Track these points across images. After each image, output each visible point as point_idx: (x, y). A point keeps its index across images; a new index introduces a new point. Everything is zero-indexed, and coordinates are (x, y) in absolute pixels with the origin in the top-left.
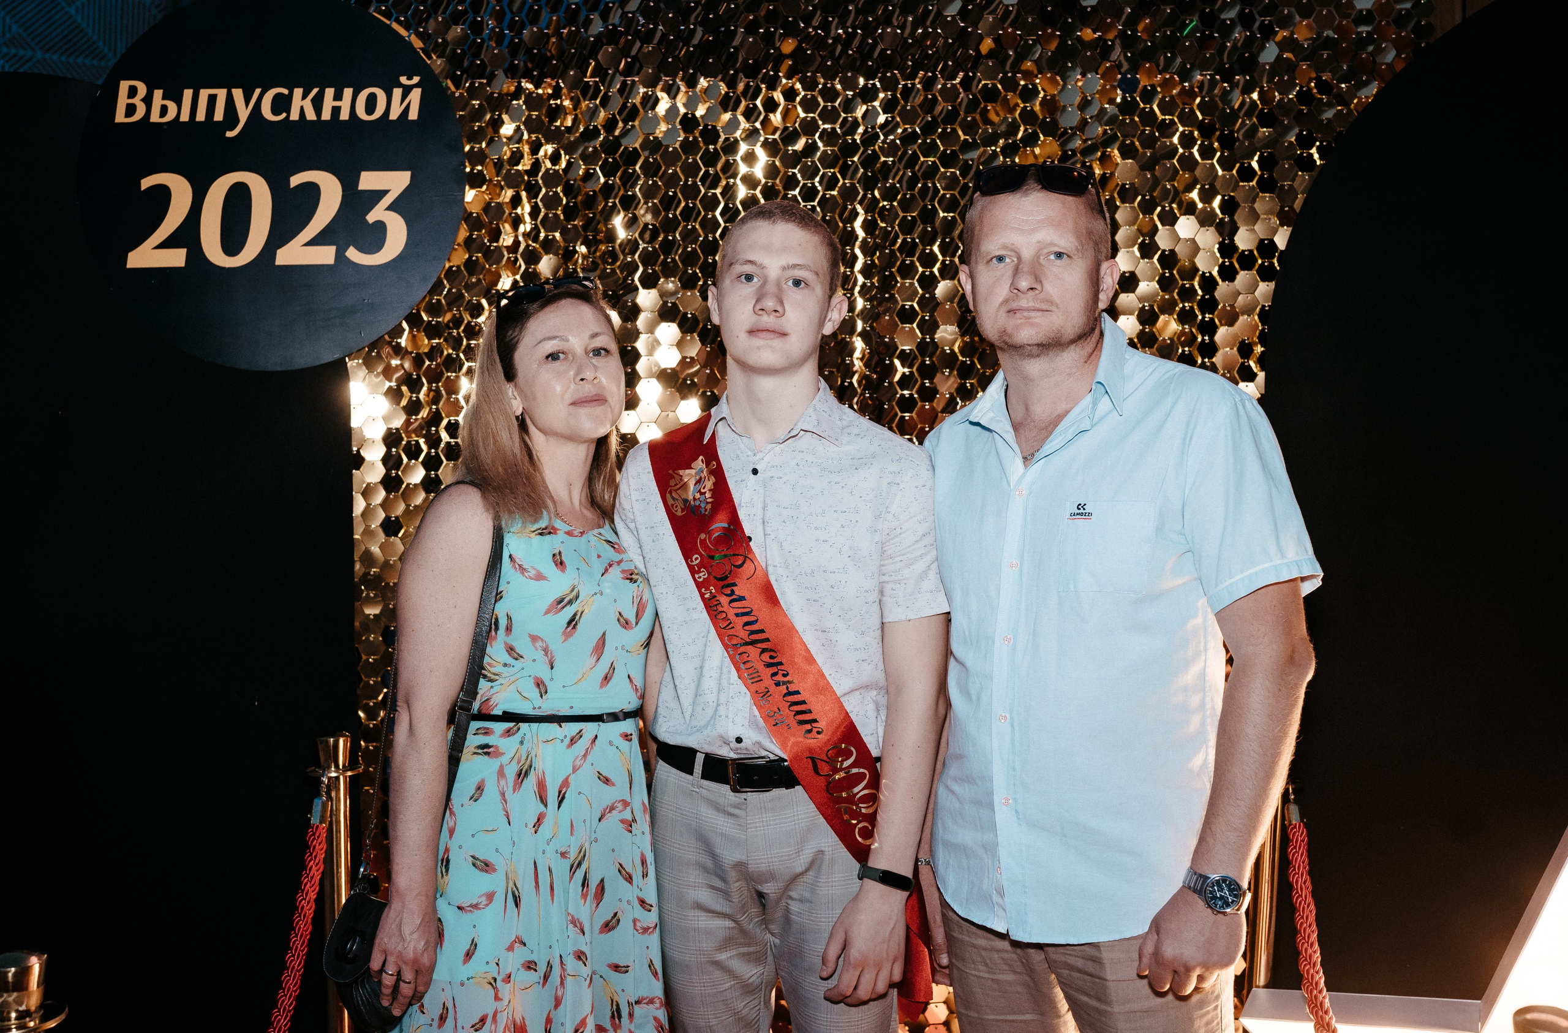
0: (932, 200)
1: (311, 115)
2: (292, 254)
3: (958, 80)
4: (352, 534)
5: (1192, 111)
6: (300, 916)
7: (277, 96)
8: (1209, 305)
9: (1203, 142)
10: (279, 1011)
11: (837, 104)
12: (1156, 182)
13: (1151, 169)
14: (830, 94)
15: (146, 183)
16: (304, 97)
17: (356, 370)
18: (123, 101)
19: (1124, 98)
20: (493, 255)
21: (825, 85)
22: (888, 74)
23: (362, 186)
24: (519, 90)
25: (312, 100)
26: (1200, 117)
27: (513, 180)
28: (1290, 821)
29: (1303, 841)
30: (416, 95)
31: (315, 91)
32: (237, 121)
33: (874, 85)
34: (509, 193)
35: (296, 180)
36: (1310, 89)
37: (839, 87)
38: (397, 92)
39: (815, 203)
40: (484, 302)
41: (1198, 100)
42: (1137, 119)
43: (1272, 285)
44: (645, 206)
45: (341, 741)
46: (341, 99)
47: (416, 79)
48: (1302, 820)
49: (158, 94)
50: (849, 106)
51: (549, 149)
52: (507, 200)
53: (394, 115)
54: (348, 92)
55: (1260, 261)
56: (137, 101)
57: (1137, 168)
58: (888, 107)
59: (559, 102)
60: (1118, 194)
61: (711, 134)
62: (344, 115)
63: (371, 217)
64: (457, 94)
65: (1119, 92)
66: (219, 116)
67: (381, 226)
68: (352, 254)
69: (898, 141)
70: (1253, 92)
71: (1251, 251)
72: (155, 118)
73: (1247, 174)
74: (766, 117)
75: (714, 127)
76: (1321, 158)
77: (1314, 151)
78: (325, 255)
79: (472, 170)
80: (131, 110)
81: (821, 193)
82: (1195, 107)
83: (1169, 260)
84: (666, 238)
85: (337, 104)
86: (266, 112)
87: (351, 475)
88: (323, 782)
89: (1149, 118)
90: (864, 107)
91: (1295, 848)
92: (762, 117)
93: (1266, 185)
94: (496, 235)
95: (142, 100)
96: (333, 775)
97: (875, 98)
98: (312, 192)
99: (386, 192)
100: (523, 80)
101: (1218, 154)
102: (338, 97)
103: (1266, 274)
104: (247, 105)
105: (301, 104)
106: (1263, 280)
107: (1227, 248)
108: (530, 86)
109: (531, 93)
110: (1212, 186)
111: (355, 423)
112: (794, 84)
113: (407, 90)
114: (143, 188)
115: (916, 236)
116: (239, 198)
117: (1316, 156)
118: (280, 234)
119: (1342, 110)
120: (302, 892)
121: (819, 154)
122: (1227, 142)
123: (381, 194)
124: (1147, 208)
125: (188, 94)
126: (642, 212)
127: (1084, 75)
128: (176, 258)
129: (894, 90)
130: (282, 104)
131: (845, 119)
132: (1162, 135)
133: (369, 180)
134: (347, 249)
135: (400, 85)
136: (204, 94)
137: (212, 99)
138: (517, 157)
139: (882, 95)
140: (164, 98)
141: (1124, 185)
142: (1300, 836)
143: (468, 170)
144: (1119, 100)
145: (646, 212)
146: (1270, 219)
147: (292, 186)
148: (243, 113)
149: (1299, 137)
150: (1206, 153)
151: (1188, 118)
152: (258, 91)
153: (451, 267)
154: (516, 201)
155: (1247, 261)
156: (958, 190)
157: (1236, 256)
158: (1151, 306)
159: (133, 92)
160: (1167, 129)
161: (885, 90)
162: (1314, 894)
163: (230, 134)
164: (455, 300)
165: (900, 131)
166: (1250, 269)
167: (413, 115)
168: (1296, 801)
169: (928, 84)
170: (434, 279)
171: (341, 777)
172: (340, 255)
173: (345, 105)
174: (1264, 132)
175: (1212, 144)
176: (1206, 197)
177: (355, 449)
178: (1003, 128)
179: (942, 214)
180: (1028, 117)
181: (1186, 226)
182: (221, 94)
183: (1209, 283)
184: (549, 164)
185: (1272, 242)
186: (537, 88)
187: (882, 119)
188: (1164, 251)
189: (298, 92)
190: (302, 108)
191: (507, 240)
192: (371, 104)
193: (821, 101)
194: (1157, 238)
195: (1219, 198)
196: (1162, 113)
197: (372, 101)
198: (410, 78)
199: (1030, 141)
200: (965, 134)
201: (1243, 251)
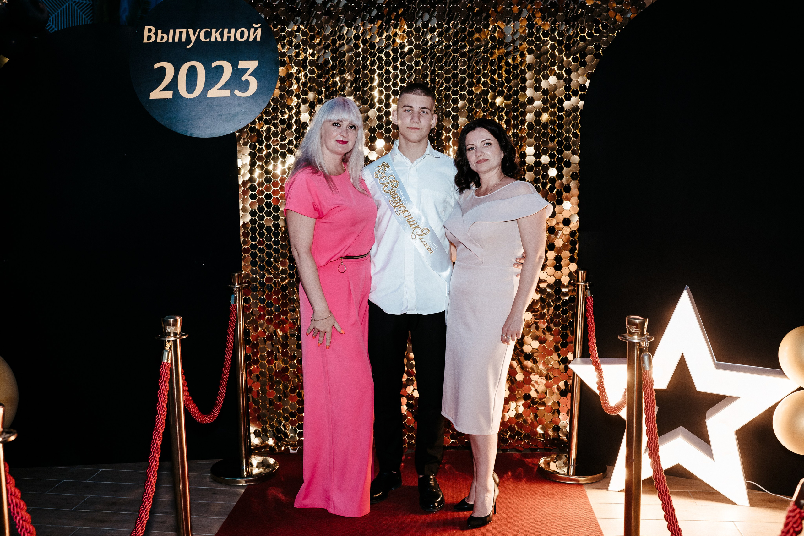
0: (457, 70)
1: (219, 39)
2: (213, 93)
3: (466, 25)
4: (238, 201)
5: (555, 36)
6: (229, 336)
7: (206, 32)
8: (561, 109)
9: (559, 48)
10: (225, 368)
11: (420, 34)
12: (541, 63)
13: (539, 58)
14: (417, 30)
15: (156, 66)
16: (216, 32)
18: (146, 34)
19: (529, 31)
20: (290, 93)
21: (416, 26)
22: (440, 22)
23: (239, 67)
24: (299, 29)
25: (219, 33)
26: (558, 38)
27: (297, 64)
28: (588, 296)
29: (592, 303)
30: (259, 31)
31: (221, 29)
32: (191, 42)
33: (434, 26)
34: (295, 69)
35: (214, 64)
36: (599, 27)
38: (252, 30)
39: (412, 72)
40: (287, 111)
41: (557, 32)
42: (534, 39)
43: (584, 101)
44: (348, 73)
46: (230, 33)
47: (259, 25)
48: (591, 296)
49: (160, 31)
50: (425, 34)
51: (310, 51)
52: (295, 71)
53: (251, 39)
54: (233, 30)
55: (580, 93)
56: (152, 34)
57: (534, 58)
58: (440, 35)
60: (527, 68)
61: (373, 46)
62: (232, 39)
63: (243, 79)
64: (275, 31)
65: (527, 29)
66: (184, 40)
67: (247, 82)
68: (237, 92)
69: (443, 48)
70: (578, 28)
71: (577, 89)
72: (159, 41)
73: (575, 59)
74: (394, 39)
75: (374, 43)
76: (603, 53)
77: (601, 51)
78: (226, 93)
79: (281, 60)
80: (149, 38)
81: (414, 68)
83: (545, 92)
84: (356, 85)
85: (229, 35)
86: (202, 38)
87: (237, 177)
88: (234, 290)
89: (538, 39)
90: (431, 35)
91: (589, 306)
92: (392, 39)
93: (582, 64)
94: (292, 84)
95: (154, 34)
96: (237, 287)
97: (435, 31)
98: (220, 68)
99: (249, 68)
100: (300, 25)
101: (565, 52)
102: (229, 32)
103: (582, 98)
104: (194, 36)
105: (215, 35)
106: (581, 100)
107: (567, 88)
108: (303, 27)
109: (303, 30)
110: (562, 65)
112: (404, 26)
113: (256, 29)
114: (155, 68)
115: (450, 84)
116: (192, 71)
117: (601, 53)
118: (208, 85)
120: (230, 328)
121: (414, 53)
122: (568, 48)
123: (247, 69)
124: (537, 73)
125: (171, 31)
126: (347, 75)
127: (514, 22)
128: (169, 95)
129: (442, 28)
130: (208, 35)
131: (424, 39)
132: (543, 45)
133: (242, 64)
134: (234, 90)
135: (253, 27)
136: (178, 31)
137: (181, 33)
138: (298, 55)
139: (437, 30)
140: (162, 33)
141: (529, 64)
142: (590, 301)
143: (280, 59)
144: (527, 32)
145: (349, 76)
146: (583, 77)
147: (213, 67)
148: (193, 39)
149: (595, 45)
150: (560, 52)
151: (554, 39)
152: (198, 30)
153: (274, 97)
154: (298, 72)
155: (575, 93)
156: (466, 66)
157: (571, 91)
158: (539, 110)
159: (150, 31)
160: (545, 42)
161: (439, 28)
162: (595, 320)
163: (188, 47)
164: (275, 109)
165: (444, 44)
166: (576, 96)
167: (258, 39)
168: (589, 289)
169: (455, 26)
170: (268, 102)
172: (232, 93)
173: (232, 35)
174: (582, 44)
175: (562, 48)
176: (560, 68)
177: (238, 168)
178: (484, 43)
180: (493, 38)
181: (553, 80)
182: (184, 31)
183: (561, 102)
184: (311, 58)
185: (584, 85)
187: (437, 39)
188: (544, 89)
189: (214, 30)
190: (216, 36)
191: (295, 86)
192: (242, 35)
193: (414, 32)
194: (541, 84)
195: (565, 69)
196: (544, 37)
197: (242, 33)
198: (257, 25)
199: (493, 47)
200: (469, 45)
201: (574, 89)
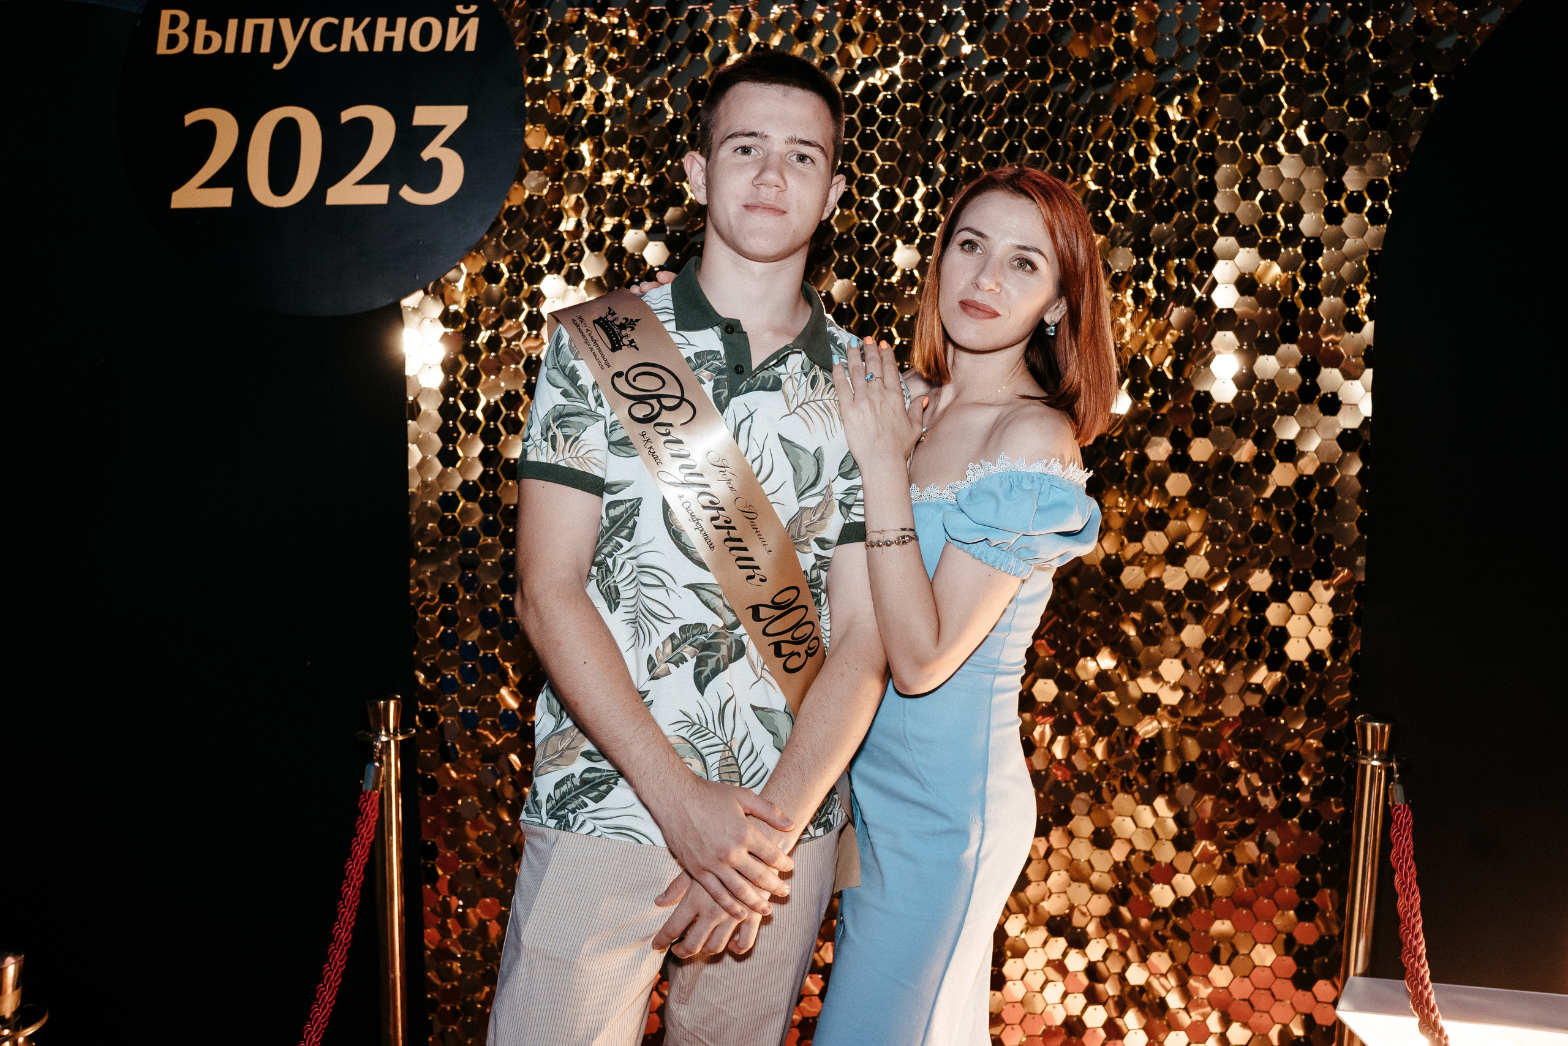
0: (1019, 136)
1: (362, 46)
2: (343, 194)
3: (1048, 8)
4: (408, 487)
5: (1300, 41)
7: (327, 28)
11: (918, 34)
12: (1259, 118)
13: (1253, 103)
14: (911, 23)
15: (190, 118)
16: (355, 27)
17: (411, 316)
18: (164, 31)
19: (1226, 27)
21: (905, 13)
23: (416, 122)
24: (582, 21)
25: (365, 31)
26: (1308, 48)
28: (1393, 802)
29: (1408, 823)
30: (473, 25)
31: (367, 20)
32: (285, 53)
33: (958, 13)
35: (346, 116)
36: (1428, 17)
37: (921, 15)
38: (454, 22)
40: (545, 244)
41: (1306, 30)
42: (1240, 50)
43: (1384, 227)
45: (392, 704)
46: (394, 29)
47: (473, 8)
49: (201, 24)
50: (929, 34)
51: (613, 81)
53: (450, 46)
54: (401, 22)
55: (1369, 203)
56: (179, 31)
57: (1239, 102)
58: (971, 36)
59: (624, 32)
62: (398, 46)
63: (426, 154)
64: (517, 24)
65: (1221, 20)
66: (266, 47)
67: (436, 165)
68: (407, 193)
69: (983, 73)
70: (1366, 20)
71: (1360, 192)
72: (198, 49)
73: (1357, 108)
74: (843, 47)
76: (1439, 93)
77: (1431, 84)
78: (378, 195)
79: (532, 105)
80: (173, 41)
81: (901, 129)
82: (1303, 37)
83: (1271, 201)
85: (390, 34)
86: (316, 43)
87: (406, 426)
88: (376, 747)
89: (1253, 49)
90: (947, 38)
91: (1399, 830)
92: (838, 48)
93: (1378, 122)
95: (185, 30)
96: (384, 739)
97: (960, 27)
98: (364, 127)
99: (440, 128)
100: (587, 9)
101: (1328, 87)
102: (391, 27)
103: (1376, 216)
104: (295, 36)
105: (352, 35)
106: (1373, 223)
107: (1335, 189)
108: (593, 15)
109: (594, 22)
110: (1320, 122)
111: (409, 372)
112: (873, 12)
113: (464, 20)
114: (187, 124)
116: (287, 134)
117: (1433, 90)
118: (330, 173)
119: (1462, 40)
120: (353, 860)
121: (898, 87)
122: (1337, 75)
123: (437, 129)
124: (1249, 146)
125: (233, 24)
128: (222, 198)
129: (980, 18)
130: (331, 35)
131: (928, 49)
132: (1267, 67)
133: (424, 116)
134: (401, 187)
135: (456, 14)
136: (250, 24)
137: (258, 29)
138: (580, 91)
139: (966, 24)
140: (208, 28)
142: (1404, 817)
143: (528, 104)
144: (1220, 29)
146: (1381, 158)
147: (343, 122)
148: (291, 44)
149: (1416, 67)
151: (1295, 50)
152: (306, 21)
153: (510, 207)
155: (1356, 203)
156: (1046, 125)
157: (1345, 196)
159: (174, 22)
160: (1272, 60)
161: (970, 18)
162: (1419, 882)
163: (277, 67)
164: (515, 242)
165: (985, 62)
166: (1359, 211)
167: (470, 46)
169: (1016, 11)
170: (493, 220)
171: (392, 742)
172: (394, 195)
173: (398, 35)
174: (1377, 64)
175: (1320, 76)
176: (1312, 134)
177: (411, 398)
178: (1096, 59)
179: (1030, 152)
180: (1123, 47)
181: (1290, 166)
182: (268, 24)
185: (1382, 181)
186: (600, 17)
187: (966, 49)
188: (1266, 192)
189: (349, 22)
190: (353, 40)
192: (426, 34)
193: (902, 30)
194: (1259, 178)
195: (1326, 135)
196: (1268, 44)
197: (426, 31)
198: (467, 7)
199: (1123, 71)
200: (1055, 65)
201: (1352, 192)
